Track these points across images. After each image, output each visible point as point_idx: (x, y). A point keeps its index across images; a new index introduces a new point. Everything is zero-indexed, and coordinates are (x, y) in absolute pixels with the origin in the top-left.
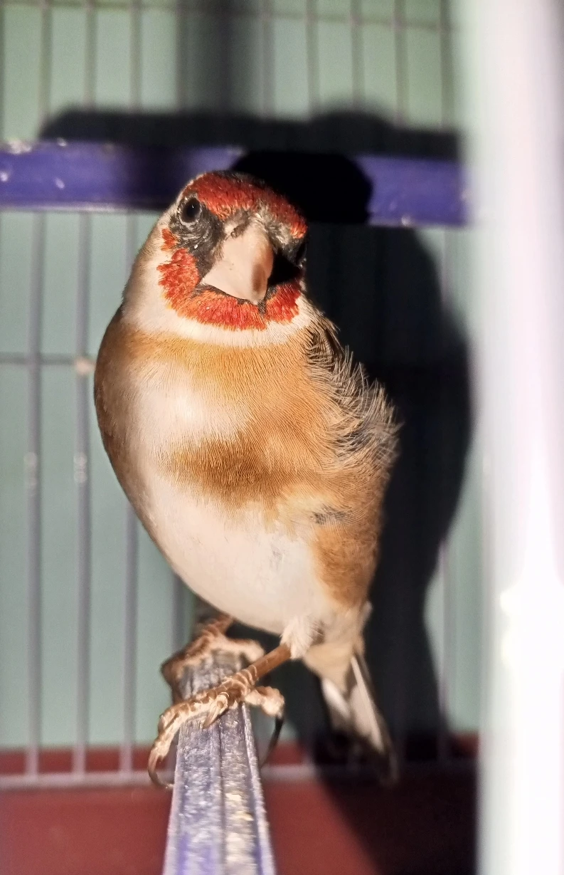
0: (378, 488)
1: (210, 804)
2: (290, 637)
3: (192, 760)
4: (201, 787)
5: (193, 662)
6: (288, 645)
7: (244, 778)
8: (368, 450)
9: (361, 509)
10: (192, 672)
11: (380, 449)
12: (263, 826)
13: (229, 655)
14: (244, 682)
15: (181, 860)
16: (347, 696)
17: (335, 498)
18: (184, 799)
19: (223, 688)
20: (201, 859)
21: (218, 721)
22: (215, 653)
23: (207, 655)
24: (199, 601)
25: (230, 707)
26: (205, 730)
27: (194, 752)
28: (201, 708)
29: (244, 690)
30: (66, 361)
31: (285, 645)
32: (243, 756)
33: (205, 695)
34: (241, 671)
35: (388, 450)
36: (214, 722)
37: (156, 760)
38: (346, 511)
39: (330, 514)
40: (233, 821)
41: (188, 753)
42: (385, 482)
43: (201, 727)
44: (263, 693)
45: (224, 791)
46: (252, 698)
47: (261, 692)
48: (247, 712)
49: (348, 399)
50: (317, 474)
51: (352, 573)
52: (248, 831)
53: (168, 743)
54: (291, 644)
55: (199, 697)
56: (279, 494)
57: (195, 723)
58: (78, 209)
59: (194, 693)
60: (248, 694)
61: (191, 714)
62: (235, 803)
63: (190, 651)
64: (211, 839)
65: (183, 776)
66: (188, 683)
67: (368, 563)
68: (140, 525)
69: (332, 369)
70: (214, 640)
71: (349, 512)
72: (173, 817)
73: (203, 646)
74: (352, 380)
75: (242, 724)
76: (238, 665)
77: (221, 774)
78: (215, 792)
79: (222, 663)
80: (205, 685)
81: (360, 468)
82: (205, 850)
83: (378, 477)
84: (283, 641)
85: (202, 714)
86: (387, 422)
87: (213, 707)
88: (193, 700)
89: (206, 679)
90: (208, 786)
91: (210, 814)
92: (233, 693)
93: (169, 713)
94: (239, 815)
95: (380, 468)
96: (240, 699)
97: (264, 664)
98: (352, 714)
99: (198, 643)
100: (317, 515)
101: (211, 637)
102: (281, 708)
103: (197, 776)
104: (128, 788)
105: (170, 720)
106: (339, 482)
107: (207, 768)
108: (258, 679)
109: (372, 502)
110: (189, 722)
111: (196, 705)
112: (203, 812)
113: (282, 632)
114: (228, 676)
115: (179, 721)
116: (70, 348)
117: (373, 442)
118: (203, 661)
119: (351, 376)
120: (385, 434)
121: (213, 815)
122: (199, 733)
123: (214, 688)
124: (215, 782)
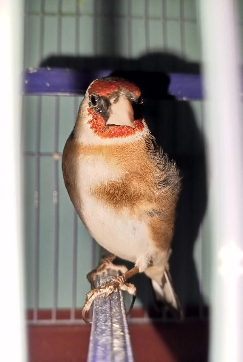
0: (174, 203)
1: (107, 328)
2: (139, 264)
3: (99, 311)
4: (103, 322)
5: (100, 274)
6: (138, 267)
7: (120, 318)
8: (170, 187)
9: (168, 211)
10: (99, 278)
11: (175, 187)
12: (128, 337)
13: (114, 271)
14: (120, 281)
15: (95, 349)
16: (162, 287)
17: (157, 206)
18: (96, 326)
19: (111, 283)
20: (103, 349)
21: (110, 296)
22: (108, 270)
23: (105, 271)
24: (102, 249)
25: (114, 291)
26: (104, 300)
27: (100, 308)
28: (103, 291)
29: (120, 284)
30: (50, 155)
31: (137, 266)
32: (120, 310)
33: (105, 286)
34: (119, 277)
35: (178, 187)
36: (108, 296)
37: (85, 312)
38: (161, 211)
39: (155, 212)
40: (116, 335)
41: (98, 308)
42: (177, 200)
43: (103, 299)
44: (128, 286)
45: (112, 323)
46: (123, 288)
47: (127, 285)
48: (121, 293)
49: (162, 167)
50: (150, 196)
51: (164, 237)
52: (122, 338)
53: (90, 305)
54: (139, 267)
55: (102, 287)
56: (135, 204)
57: (100, 297)
58: (55, 94)
59: (100, 285)
60: (122, 286)
61: (99, 293)
62: (117, 328)
63: (99, 269)
64: (107, 341)
65: (96, 317)
66: (98, 282)
67: (170, 233)
68: (79, 217)
69: (156, 155)
70: (108, 265)
71: (163, 212)
72: (92, 333)
73: (103, 268)
74: (163, 159)
75: (119, 298)
76: (118, 275)
77: (111, 316)
78: (109, 323)
79: (111, 274)
80: (104, 282)
81: (166, 194)
82: (105, 346)
83: (174, 198)
84: (136, 265)
85: (103, 294)
86: (177, 176)
87: (108, 291)
88: (100, 288)
89: (105, 280)
90: (106, 321)
91: (107, 332)
92: (116, 285)
93: (90, 293)
94: (118, 332)
95: (175, 194)
96: (118, 288)
97: (128, 274)
98: (165, 294)
99: (102, 266)
100: (150, 213)
101: (107, 264)
102: (135, 292)
103: (102, 317)
104: (73, 326)
105: (90, 296)
106: (158, 200)
107: (105, 314)
108: (125, 280)
109: (172, 208)
110: (98, 297)
111: (101, 290)
112: (104, 331)
113: (136, 261)
114: (114, 279)
115: (94, 296)
116: (52, 150)
117: (172, 184)
118: (104, 273)
119: (162, 158)
120: (176, 181)
121: (108, 332)
122: (102, 301)
123: (108, 283)
124: (109, 319)
